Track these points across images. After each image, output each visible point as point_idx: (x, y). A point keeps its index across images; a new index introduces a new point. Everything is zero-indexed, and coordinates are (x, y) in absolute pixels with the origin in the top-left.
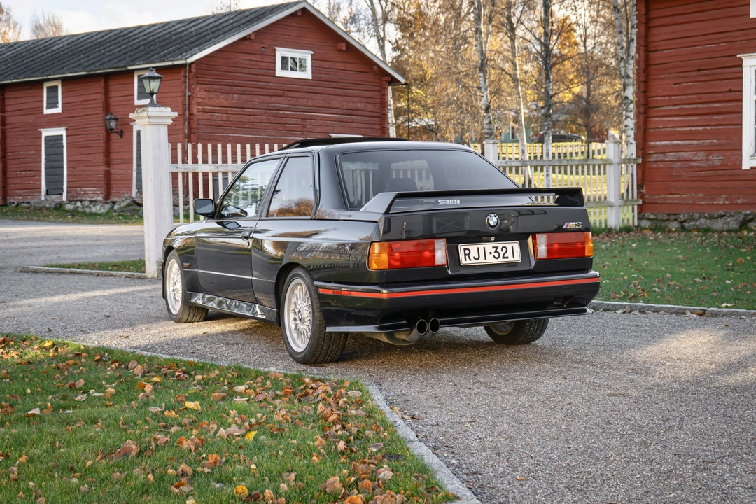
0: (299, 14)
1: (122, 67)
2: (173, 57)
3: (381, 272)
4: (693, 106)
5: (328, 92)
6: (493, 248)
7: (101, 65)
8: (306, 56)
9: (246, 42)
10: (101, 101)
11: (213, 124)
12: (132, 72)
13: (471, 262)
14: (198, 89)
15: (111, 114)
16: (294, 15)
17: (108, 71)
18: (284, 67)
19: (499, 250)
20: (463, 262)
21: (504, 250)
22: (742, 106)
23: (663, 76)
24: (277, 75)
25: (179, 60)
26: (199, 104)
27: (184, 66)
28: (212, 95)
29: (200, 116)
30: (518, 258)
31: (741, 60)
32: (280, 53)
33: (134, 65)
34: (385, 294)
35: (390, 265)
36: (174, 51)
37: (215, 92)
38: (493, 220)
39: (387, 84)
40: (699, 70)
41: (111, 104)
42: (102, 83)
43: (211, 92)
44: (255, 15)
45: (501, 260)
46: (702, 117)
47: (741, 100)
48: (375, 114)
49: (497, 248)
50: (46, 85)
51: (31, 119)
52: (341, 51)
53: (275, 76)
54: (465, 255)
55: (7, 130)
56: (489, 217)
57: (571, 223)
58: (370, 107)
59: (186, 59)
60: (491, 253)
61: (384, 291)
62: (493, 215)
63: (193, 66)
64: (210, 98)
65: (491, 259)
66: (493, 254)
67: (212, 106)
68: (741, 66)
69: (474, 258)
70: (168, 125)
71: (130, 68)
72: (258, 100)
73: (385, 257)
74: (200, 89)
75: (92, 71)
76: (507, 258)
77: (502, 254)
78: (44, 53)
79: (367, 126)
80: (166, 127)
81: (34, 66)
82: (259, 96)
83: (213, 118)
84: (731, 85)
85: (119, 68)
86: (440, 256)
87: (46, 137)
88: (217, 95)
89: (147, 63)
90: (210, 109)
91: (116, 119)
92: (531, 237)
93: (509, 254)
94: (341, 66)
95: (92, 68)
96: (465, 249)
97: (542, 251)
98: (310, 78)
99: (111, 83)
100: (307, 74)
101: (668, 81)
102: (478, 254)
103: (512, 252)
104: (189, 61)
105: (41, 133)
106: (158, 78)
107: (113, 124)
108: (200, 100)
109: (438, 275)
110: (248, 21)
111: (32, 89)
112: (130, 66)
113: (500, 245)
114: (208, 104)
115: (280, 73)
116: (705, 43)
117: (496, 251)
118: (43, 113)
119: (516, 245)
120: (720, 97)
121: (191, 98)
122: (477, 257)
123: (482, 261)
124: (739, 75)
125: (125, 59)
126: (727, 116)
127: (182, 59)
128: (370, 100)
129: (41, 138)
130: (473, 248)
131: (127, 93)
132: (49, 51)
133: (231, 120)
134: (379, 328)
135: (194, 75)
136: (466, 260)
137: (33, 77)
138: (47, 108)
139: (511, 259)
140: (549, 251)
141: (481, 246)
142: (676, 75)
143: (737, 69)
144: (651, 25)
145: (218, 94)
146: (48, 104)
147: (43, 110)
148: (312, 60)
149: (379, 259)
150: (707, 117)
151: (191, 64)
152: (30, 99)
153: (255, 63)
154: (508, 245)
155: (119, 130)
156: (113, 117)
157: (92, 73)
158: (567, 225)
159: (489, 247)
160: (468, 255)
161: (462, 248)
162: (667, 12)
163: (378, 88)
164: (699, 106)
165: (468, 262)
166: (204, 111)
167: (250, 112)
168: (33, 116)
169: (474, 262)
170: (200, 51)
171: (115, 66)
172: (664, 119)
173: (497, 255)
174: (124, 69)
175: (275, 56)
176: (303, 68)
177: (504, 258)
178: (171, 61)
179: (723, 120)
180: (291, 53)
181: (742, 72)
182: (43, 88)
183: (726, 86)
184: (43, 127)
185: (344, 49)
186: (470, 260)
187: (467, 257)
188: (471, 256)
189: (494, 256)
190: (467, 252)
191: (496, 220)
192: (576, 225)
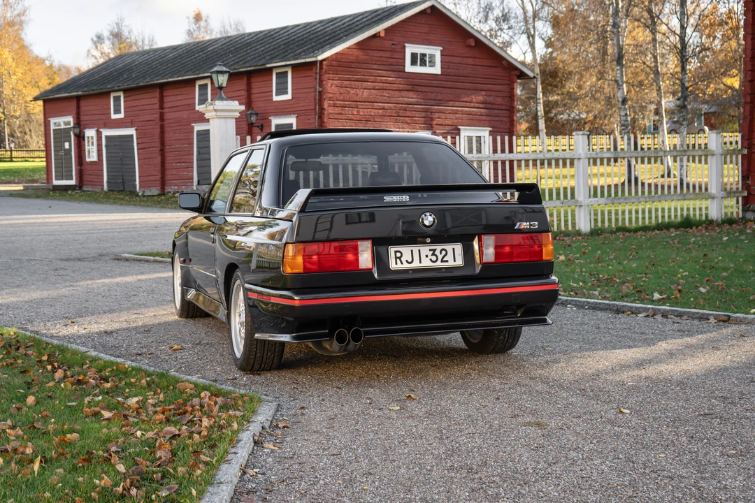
0: (429, 11)
1: (261, 65)
2: (306, 55)
3: (296, 276)
5: (457, 86)
6: (430, 250)
7: (244, 63)
8: (436, 52)
9: (376, 40)
10: (244, 97)
11: (344, 118)
12: (271, 69)
13: (402, 266)
14: (329, 85)
15: (252, 109)
16: (423, 12)
17: (249, 69)
18: (414, 62)
19: (437, 253)
20: (393, 265)
21: (444, 253)
24: (407, 70)
25: (311, 57)
26: (330, 99)
27: (315, 63)
28: (342, 90)
29: (331, 110)
30: (460, 261)
32: (410, 49)
33: (272, 63)
34: (297, 300)
35: (305, 268)
36: (308, 49)
37: (346, 87)
38: (428, 219)
39: (515, 78)
41: (253, 100)
42: (245, 81)
43: (342, 87)
44: (386, 13)
45: (439, 264)
48: (504, 107)
49: (434, 250)
50: (198, 83)
51: (185, 114)
52: (470, 46)
53: (404, 72)
54: (396, 258)
55: (166, 125)
56: (423, 216)
57: (525, 224)
58: (499, 100)
59: (316, 57)
60: (427, 256)
61: (296, 298)
62: (428, 214)
63: (324, 63)
64: (341, 94)
65: (426, 263)
66: (430, 257)
67: (343, 101)
69: (407, 261)
70: (236, 118)
71: (268, 66)
72: (387, 95)
73: (300, 259)
74: (332, 85)
75: (235, 69)
76: (447, 261)
77: (440, 257)
78: (201, 54)
79: (496, 118)
80: (234, 120)
81: (189, 66)
82: (388, 91)
83: (343, 112)
85: (258, 66)
86: (365, 259)
87: (198, 131)
88: (347, 90)
89: (282, 61)
90: (341, 104)
91: (257, 114)
92: (476, 239)
93: (449, 257)
94: (470, 61)
95: (236, 66)
96: (396, 252)
97: (490, 254)
98: (439, 72)
99: (253, 80)
100: (437, 70)
102: (407, 258)
103: (453, 256)
104: (320, 58)
105: (193, 127)
106: (226, 72)
107: (253, 119)
108: (332, 96)
109: (364, 281)
110: (378, 20)
111: (185, 87)
112: (268, 64)
113: (439, 247)
114: (339, 99)
115: (409, 68)
117: (433, 254)
118: (195, 109)
119: (458, 248)
121: (323, 93)
122: (410, 261)
123: (416, 264)
125: (265, 58)
127: (313, 57)
128: (499, 94)
129: (193, 132)
130: (406, 251)
131: (267, 90)
132: (205, 52)
133: (361, 113)
134: (295, 338)
135: (326, 71)
136: (396, 264)
137: (185, 76)
138: (199, 105)
139: (451, 263)
140: (497, 255)
141: (416, 249)
145: (349, 89)
146: (199, 100)
147: (195, 106)
148: (442, 55)
149: (294, 262)
151: (321, 62)
152: (185, 97)
153: (385, 59)
154: (449, 247)
155: (260, 125)
156: (253, 112)
157: (235, 71)
158: (520, 225)
159: (425, 250)
160: (400, 258)
161: (392, 250)
163: (506, 82)
165: (399, 266)
166: (335, 105)
167: (380, 106)
168: (187, 112)
169: (406, 266)
170: (330, 48)
171: (255, 64)
173: (434, 258)
174: (262, 67)
175: (404, 52)
176: (432, 64)
177: (442, 261)
178: (304, 58)
180: (420, 49)
182: (195, 86)
184: (195, 122)
185: (473, 44)
186: (402, 263)
187: (398, 260)
188: (403, 259)
189: (431, 260)
190: (398, 255)
191: (432, 220)
192: (530, 225)
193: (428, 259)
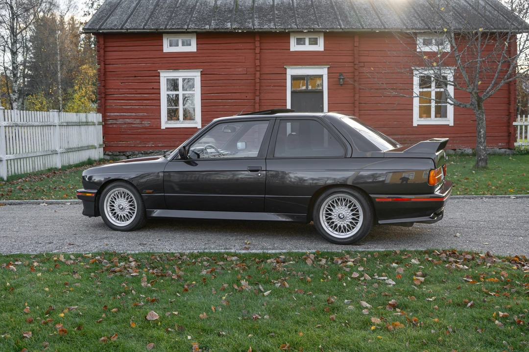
4: (132, 95)
22: (160, 96)
23: (114, 78)
31: (159, 73)
40: (135, 77)
46: (137, 101)
47: (160, 94)
68: (159, 76)
84: (154, 85)
101: (117, 81)
116: (139, 63)
120: (147, 91)
124: (158, 81)
126: (151, 101)
142: (122, 78)
143: (156, 78)
144: (106, 50)
150: (141, 101)
162: (116, 44)
164: (136, 95)
172: (116, 101)
179: (150, 103)
181: (160, 79)
183: (151, 86)
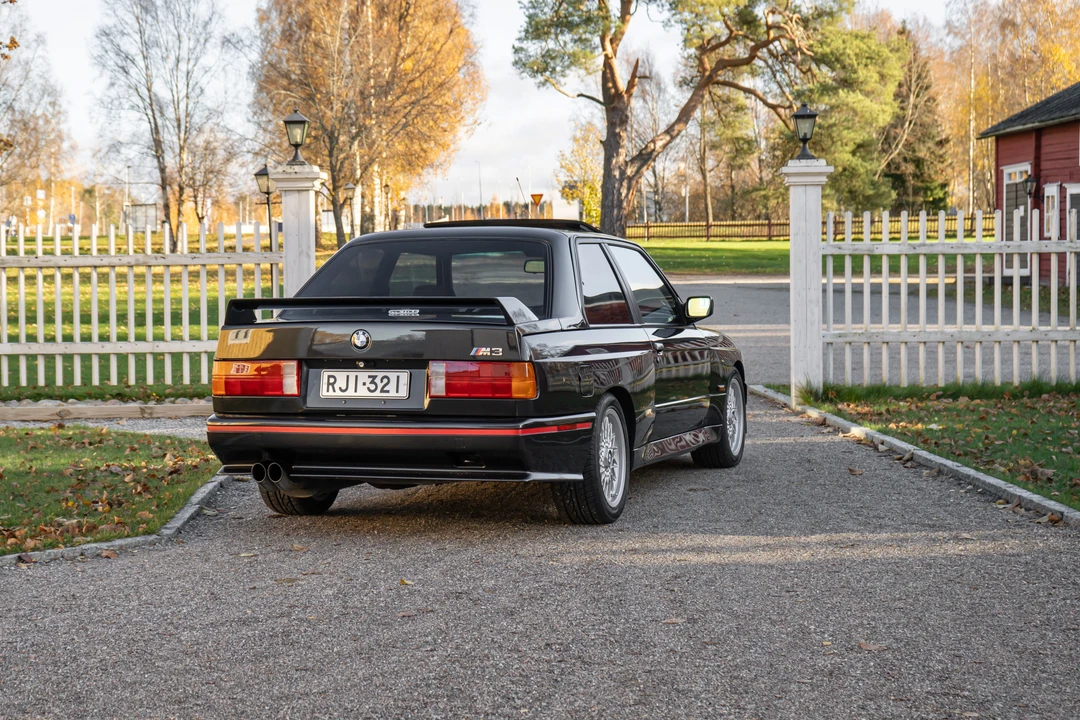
3: (219, 399)
6: (369, 377)
13: (334, 394)
19: (377, 380)
20: (324, 393)
21: (385, 381)
30: (403, 393)
35: (227, 390)
38: (360, 339)
45: (377, 394)
49: (374, 377)
54: (329, 384)
56: (355, 335)
57: (484, 349)
60: (364, 384)
62: (361, 332)
65: (363, 392)
66: (368, 385)
69: (340, 389)
73: (223, 380)
76: (388, 392)
77: (380, 386)
86: (290, 385)
93: (392, 387)
96: (329, 377)
97: (439, 387)
102: (341, 386)
103: (396, 386)
109: (293, 410)
113: (380, 374)
117: (372, 382)
119: (405, 375)
122: (344, 388)
123: (350, 393)
130: (341, 376)
136: (328, 391)
139: (393, 394)
140: (449, 387)
141: (352, 374)
149: (217, 381)
154: (393, 375)
158: (477, 351)
159: (364, 376)
160: (333, 384)
161: (325, 374)
165: (331, 393)
169: (338, 393)
173: (373, 387)
177: (382, 391)
186: (334, 391)
187: (331, 387)
188: (337, 386)
189: (368, 388)
190: (332, 380)
191: (365, 340)
192: (491, 352)
193: (366, 387)
